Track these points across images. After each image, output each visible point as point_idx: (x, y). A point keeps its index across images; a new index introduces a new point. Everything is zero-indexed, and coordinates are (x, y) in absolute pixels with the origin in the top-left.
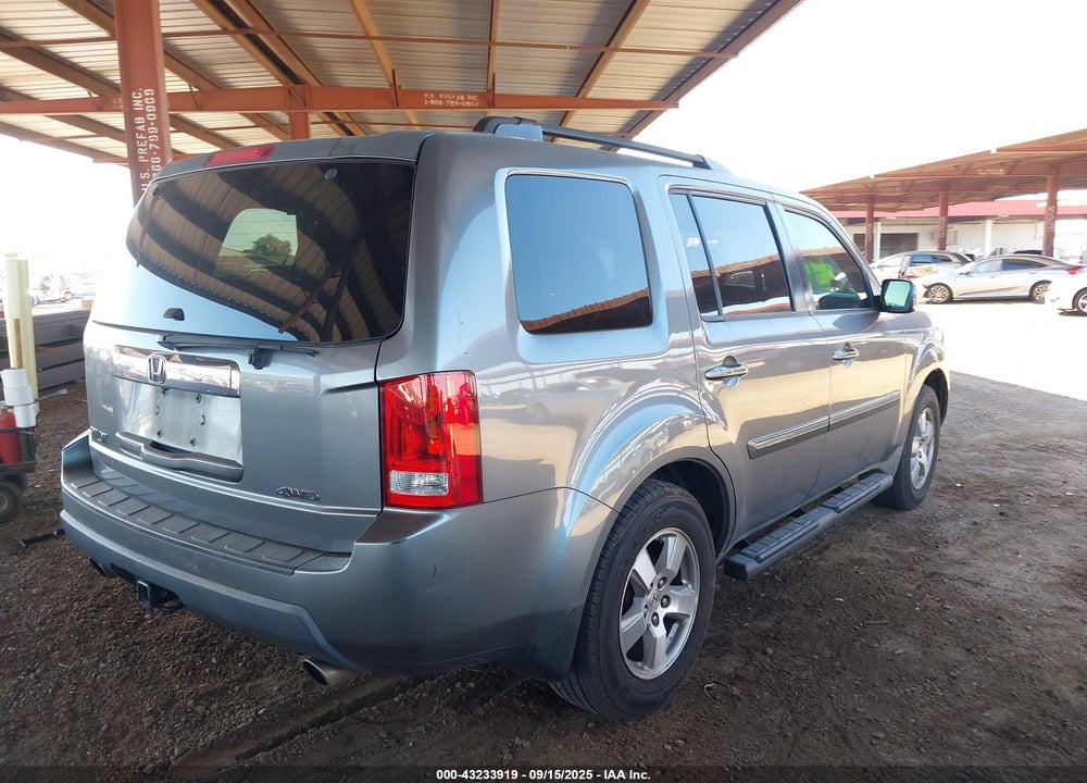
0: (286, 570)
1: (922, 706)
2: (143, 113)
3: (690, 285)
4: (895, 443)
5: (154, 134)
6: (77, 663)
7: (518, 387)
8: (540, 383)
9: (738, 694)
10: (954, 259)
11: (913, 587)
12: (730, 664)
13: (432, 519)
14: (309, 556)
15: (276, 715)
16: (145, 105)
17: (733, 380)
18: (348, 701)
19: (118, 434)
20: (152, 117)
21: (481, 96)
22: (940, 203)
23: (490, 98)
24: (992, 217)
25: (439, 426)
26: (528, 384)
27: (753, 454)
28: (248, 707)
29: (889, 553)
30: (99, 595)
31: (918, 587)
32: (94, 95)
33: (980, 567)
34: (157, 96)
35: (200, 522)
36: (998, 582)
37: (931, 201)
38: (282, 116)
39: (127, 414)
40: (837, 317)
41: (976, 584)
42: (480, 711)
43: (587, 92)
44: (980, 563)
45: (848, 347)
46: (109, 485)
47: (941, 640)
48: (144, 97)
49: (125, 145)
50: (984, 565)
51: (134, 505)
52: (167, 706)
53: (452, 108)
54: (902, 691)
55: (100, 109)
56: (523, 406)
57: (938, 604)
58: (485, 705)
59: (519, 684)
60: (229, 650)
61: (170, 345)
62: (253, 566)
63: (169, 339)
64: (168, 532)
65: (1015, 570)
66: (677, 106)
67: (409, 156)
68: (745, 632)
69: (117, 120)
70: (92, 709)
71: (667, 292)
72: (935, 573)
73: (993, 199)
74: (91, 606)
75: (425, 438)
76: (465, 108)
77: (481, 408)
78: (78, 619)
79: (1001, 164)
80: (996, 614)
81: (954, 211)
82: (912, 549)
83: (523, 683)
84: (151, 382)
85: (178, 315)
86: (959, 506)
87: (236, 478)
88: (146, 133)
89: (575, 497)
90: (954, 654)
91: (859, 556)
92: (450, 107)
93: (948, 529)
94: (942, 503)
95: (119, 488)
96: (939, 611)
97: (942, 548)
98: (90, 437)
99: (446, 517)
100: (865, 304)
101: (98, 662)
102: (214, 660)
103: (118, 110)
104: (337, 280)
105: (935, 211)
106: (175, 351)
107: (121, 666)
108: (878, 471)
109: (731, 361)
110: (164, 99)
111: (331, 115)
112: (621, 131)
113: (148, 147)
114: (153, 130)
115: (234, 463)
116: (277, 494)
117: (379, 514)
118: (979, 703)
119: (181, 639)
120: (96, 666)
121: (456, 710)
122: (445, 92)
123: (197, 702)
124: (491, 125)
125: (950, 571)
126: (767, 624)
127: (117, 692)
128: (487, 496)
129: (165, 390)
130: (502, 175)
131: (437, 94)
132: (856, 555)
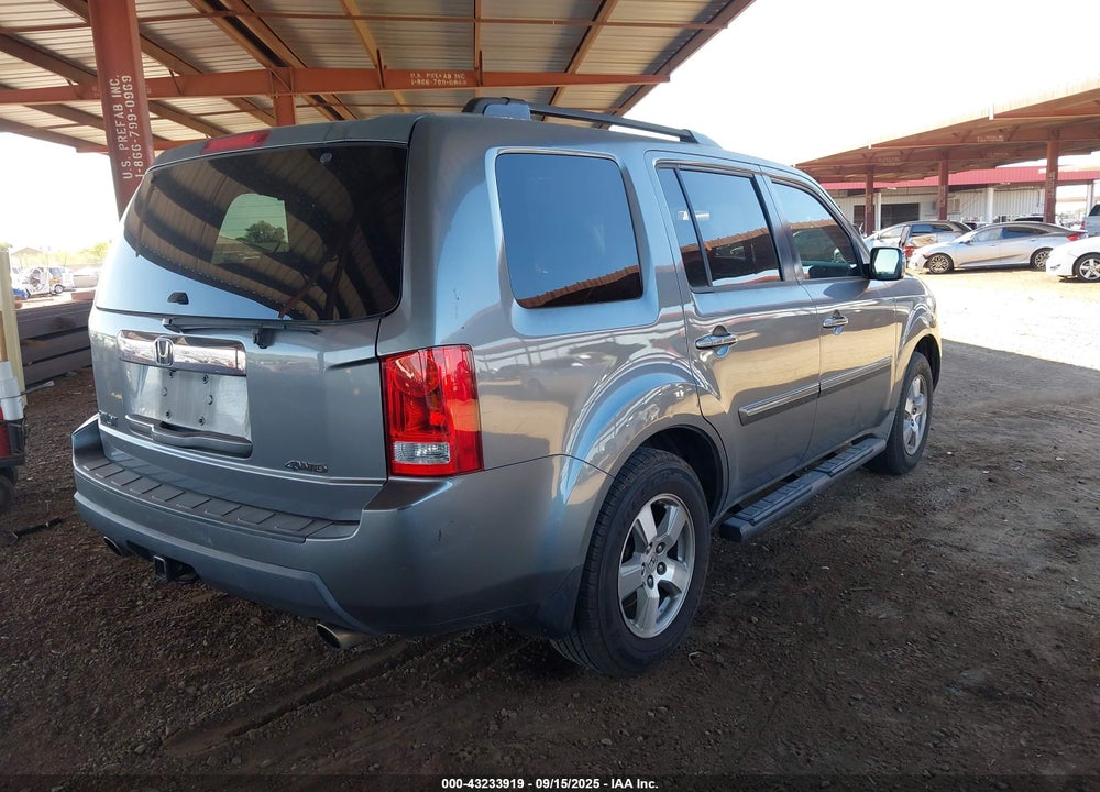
0: (299, 539)
1: (902, 667)
2: (122, 100)
3: (679, 259)
4: (887, 408)
5: (133, 121)
6: (69, 649)
7: (515, 363)
8: (535, 359)
9: (722, 661)
10: (955, 229)
11: (899, 554)
12: (715, 633)
13: (437, 486)
14: (318, 526)
15: (266, 694)
16: (123, 92)
17: (722, 349)
18: (338, 678)
19: (127, 417)
20: (131, 104)
21: (467, 74)
22: (940, 172)
23: (477, 77)
24: (994, 184)
25: (439, 400)
26: (523, 360)
27: (744, 420)
28: (239, 688)
29: (877, 521)
30: (91, 584)
31: (904, 554)
32: (74, 84)
33: (967, 532)
34: (134, 83)
35: (211, 498)
36: (984, 547)
37: (929, 170)
38: (267, 100)
39: (136, 397)
40: (827, 285)
41: (961, 549)
42: (468, 685)
43: (576, 68)
44: (966, 528)
45: (837, 315)
46: (121, 466)
47: (925, 604)
48: (122, 83)
49: (104, 132)
50: (971, 530)
51: (146, 484)
52: (158, 689)
53: (442, 87)
54: (883, 654)
55: (81, 97)
56: (519, 382)
57: (923, 570)
58: (472, 679)
59: (507, 658)
60: (220, 633)
61: (176, 328)
62: (265, 536)
63: (175, 323)
64: (181, 507)
65: (1000, 534)
66: (668, 80)
67: (401, 139)
68: (731, 601)
69: (95, 107)
70: (85, 693)
71: (657, 268)
72: (921, 540)
73: (994, 167)
74: (82, 594)
75: (426, 412)
76: (453, 86)
77: (480, 384)
78: (70, 607)
79: (1000, 130)
80: (979, 577)
81: (955, 179)
82: (901, 517)
83: (510, 657)
84: (158, 364)
85: (182, 298)
86: (950, 474)
87: (245, 453)
88: (125, 121)
89: (571, 464)
90: (937, 617)
91: (847, 526)
92: (437, 86)
93: (937, 497)
94: (933, 471)
95: (130, 469)
96: (924, 576)
97: (930, 517)
98: (99, 422)
99: (449, 485)
100: (855, 272)
101: (90, 648)
102: (205, 643)
103: (98, 98)
104: (335, 263)
105: (934, 180)
106: (181, 334)
107: (113, 651)
108: (872, 436)
109: (721, 331)
110: (142, 85)
111: (317, 98)
112: (613, 106)
113: (128, 134)
114: (132, 117)
115: (242, 440)
116: (286, 468)
117: (385, 483)
118: (959, 664)
119: (172, 624)
120: (89, 652)
121: (443, 683)
122: (431, 72)
123: (187, 684)
124: (480, 105)
125: (936, 537)
126: (754, 594)
127: (109, 676)
128: (487, 464)
129: (173, 371)
130: (492, 155)
131: (423, 74)
132: (845, 524)
